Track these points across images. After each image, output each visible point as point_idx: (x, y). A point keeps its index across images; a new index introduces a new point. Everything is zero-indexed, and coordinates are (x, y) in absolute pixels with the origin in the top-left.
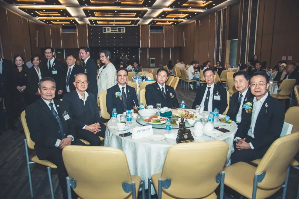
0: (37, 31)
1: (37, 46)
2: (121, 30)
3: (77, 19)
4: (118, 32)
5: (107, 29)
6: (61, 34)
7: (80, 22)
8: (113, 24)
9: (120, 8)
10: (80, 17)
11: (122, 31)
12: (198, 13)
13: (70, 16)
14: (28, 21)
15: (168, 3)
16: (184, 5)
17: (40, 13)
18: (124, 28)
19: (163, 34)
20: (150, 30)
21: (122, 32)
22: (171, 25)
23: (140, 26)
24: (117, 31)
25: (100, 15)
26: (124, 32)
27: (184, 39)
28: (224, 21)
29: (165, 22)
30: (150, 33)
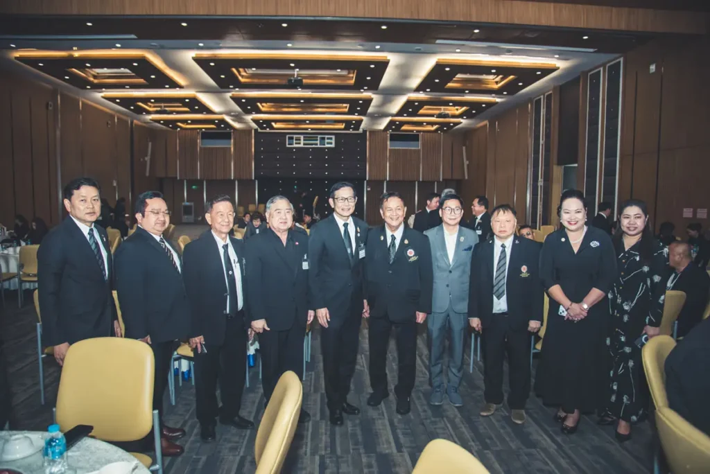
0: (150, 144)
1: (147, 174)
2: (326, 141)
3: (228, 119)
4: (319, 146)
5: (296, 140)
6: (198, 149)
7: (237, 125)
8: (307, 129)
9: (310, 93)
10: (232, 114)
11: (328, 143)
12: (490, 105)
13: (209, 111)
14: (132, 123)
15: (415, 82)
16: (450, 85)
17: (150, 106)
18: (333, 137)
19: (419, 151)
20: (388, 143)
21: (327, 146)
22: (436, 131)
23: (368, 133)
24: (317, 144)
25: (273, 110)
26: (333, 146)
27: (466, 163)
28: (548, 121)
29: (420, 124)
30: (389, 147)
